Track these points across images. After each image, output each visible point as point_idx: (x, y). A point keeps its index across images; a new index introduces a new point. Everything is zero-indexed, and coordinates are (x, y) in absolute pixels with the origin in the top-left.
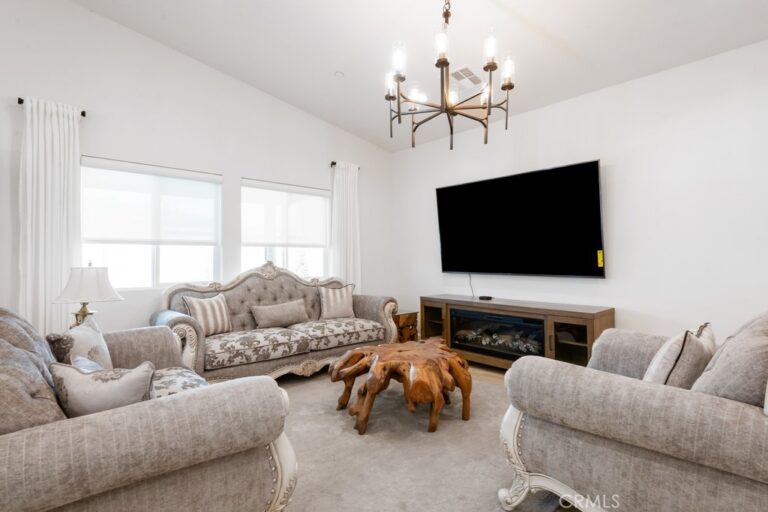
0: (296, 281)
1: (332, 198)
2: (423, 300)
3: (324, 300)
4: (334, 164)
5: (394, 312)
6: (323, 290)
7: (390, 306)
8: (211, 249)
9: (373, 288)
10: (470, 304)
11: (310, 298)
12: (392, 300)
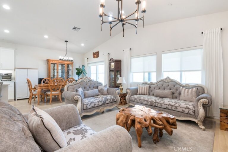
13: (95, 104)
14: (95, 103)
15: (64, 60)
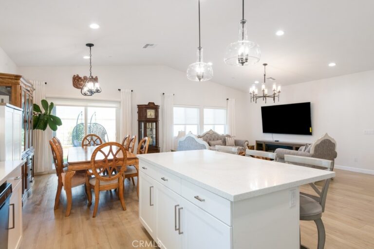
0: (218, 135)
1: (227, 110)
2: (257, 141)
3: (227, 141)
4: (228, 99)
5: (248, 145)
6: (226, 138)
7: (246, 143)
8: (196, 126)
9: (241, 138)
10: (271, 142)
11: (223, 139)
12: (247, 141)
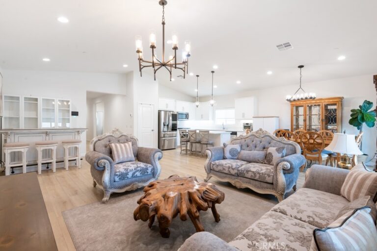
13: (224, 169)
14: (224, 167)
15: (292, 100)
